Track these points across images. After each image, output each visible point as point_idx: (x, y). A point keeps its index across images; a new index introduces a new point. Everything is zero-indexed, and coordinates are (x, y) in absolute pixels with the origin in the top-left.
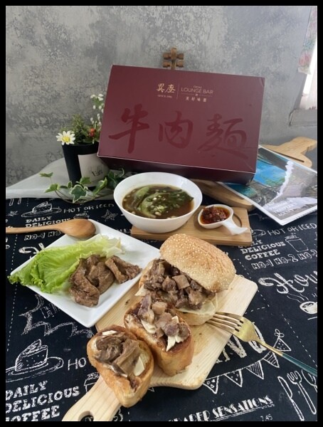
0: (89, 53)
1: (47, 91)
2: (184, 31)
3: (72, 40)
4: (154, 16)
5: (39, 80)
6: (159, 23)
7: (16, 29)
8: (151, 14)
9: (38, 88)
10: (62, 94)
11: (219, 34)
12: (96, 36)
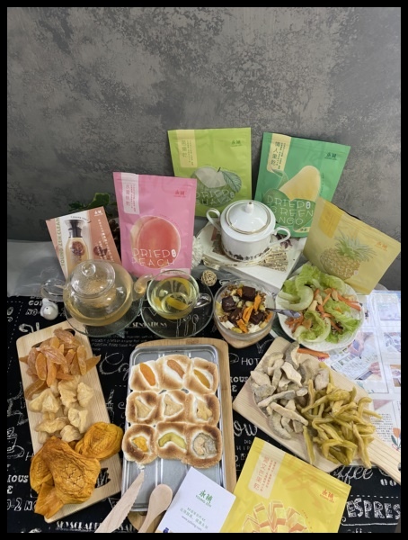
0: (152, 111)
1: (105, 141)
2: (272, 99)
3: (131, 98)
4: (233, 81)
5: (96, 131)
6: (239, 88)
7: (68, 82)
8: (229, 79)
9: (96, 137)
10: (122, 145)
11: (320, 106)
12: (160, 95)
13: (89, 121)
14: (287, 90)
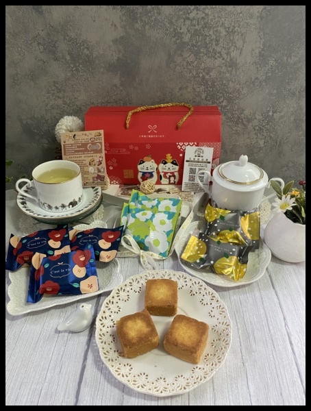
13: (54, 85)
14: (226, 35)
